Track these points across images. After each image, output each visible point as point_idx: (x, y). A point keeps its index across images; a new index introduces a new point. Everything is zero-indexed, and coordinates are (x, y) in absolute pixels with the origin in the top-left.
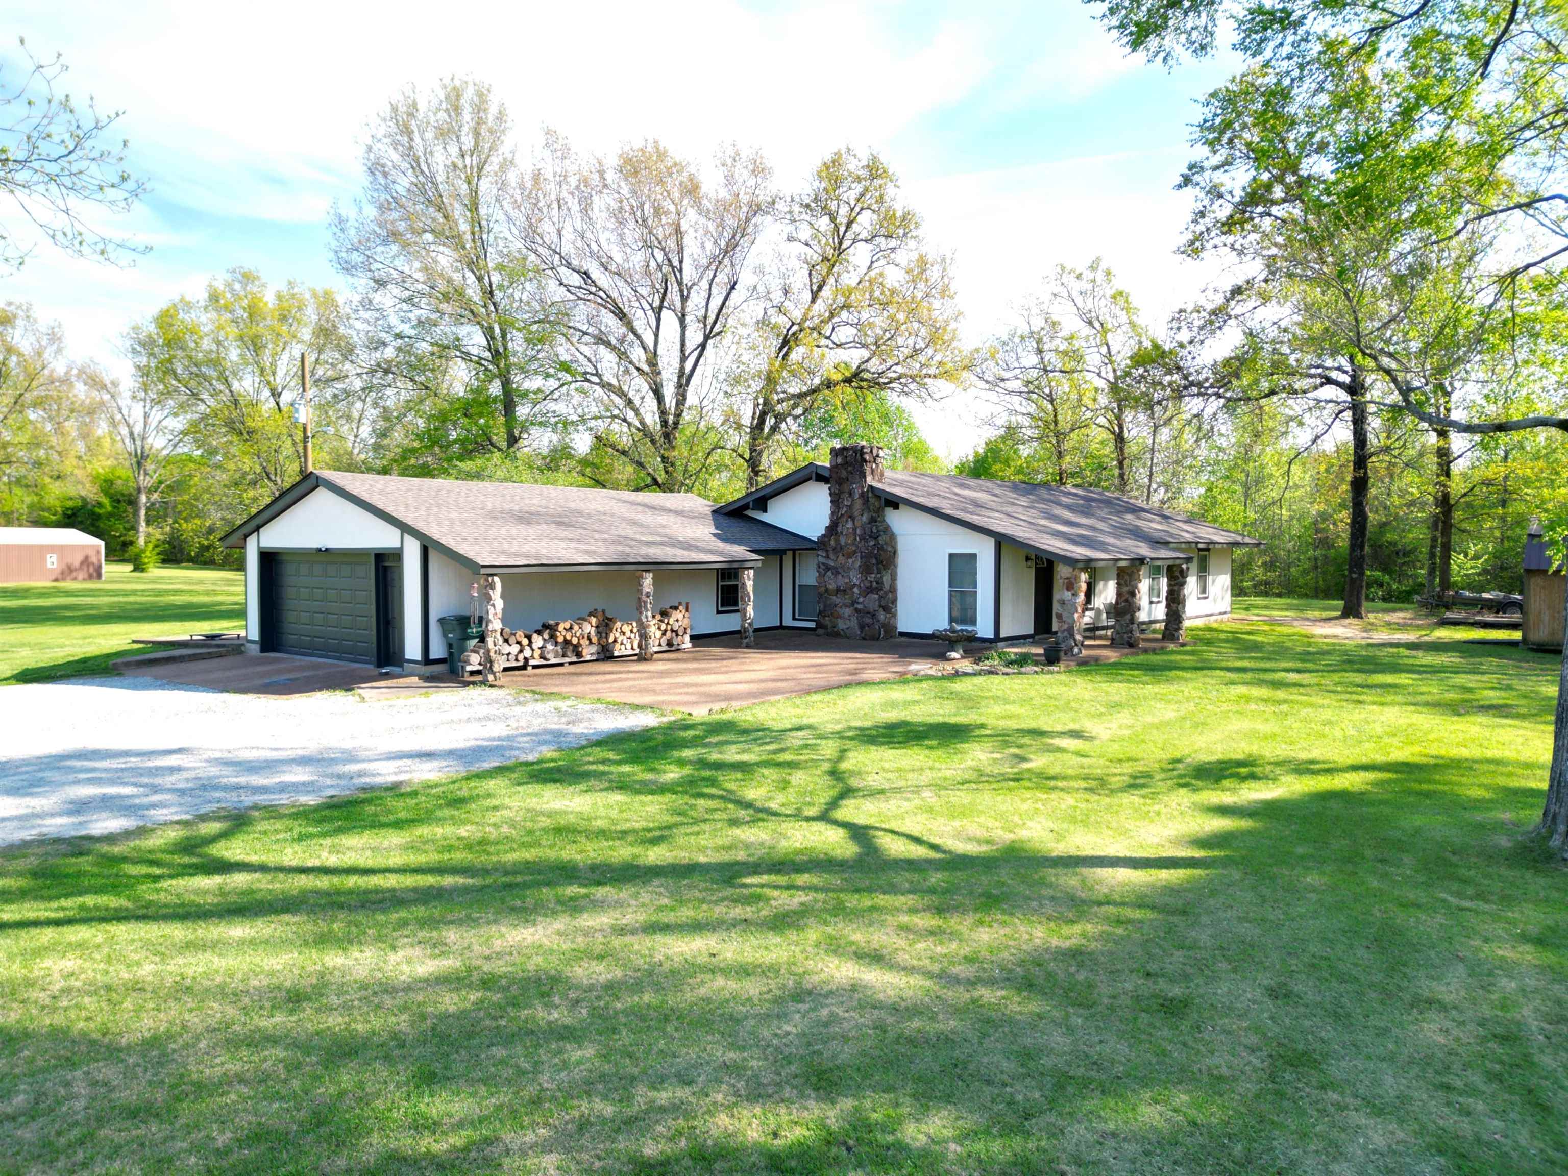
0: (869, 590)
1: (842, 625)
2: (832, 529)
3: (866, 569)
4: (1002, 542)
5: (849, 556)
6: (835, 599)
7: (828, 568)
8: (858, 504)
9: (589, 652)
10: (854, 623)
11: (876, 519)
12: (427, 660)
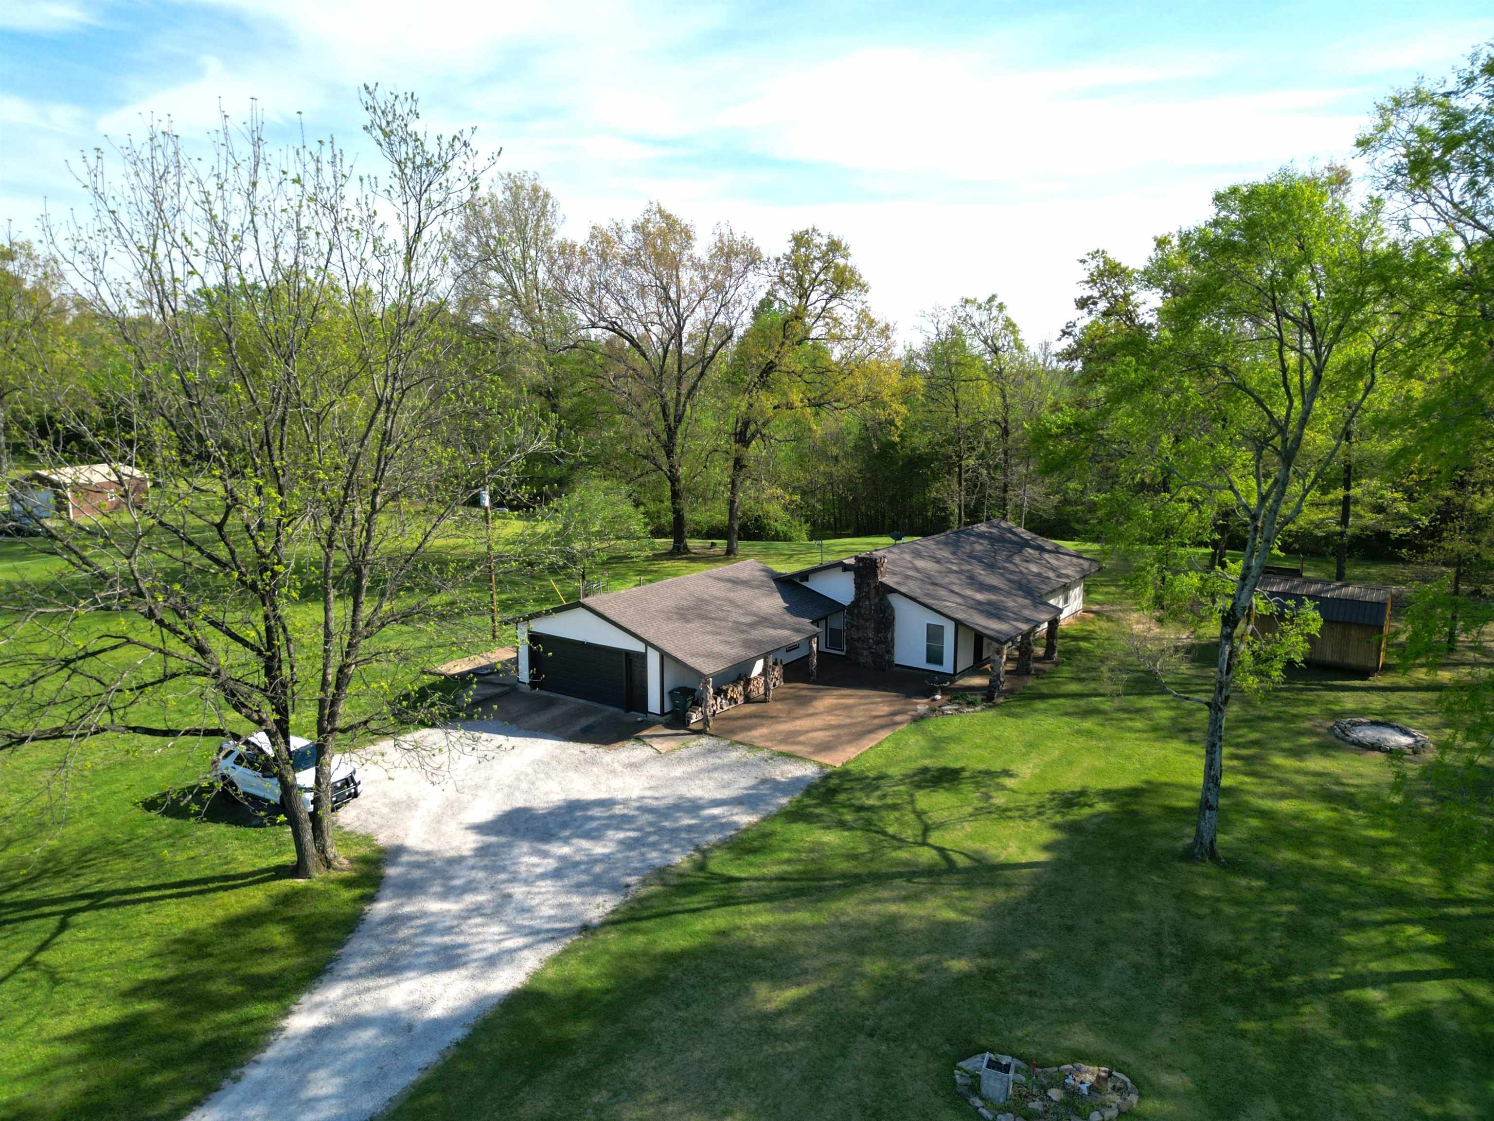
0: (878, 643)
1: (862, 660)
2: (855, 604)
3: (877, 630)
4: (958, 623)
5: (867, 620)
6: (858, 645)
7: (853, 626)
8: (873, 592)
9: (741, 700)
10: (870, 660)
11: (883, 599)
12: (663, 713)
